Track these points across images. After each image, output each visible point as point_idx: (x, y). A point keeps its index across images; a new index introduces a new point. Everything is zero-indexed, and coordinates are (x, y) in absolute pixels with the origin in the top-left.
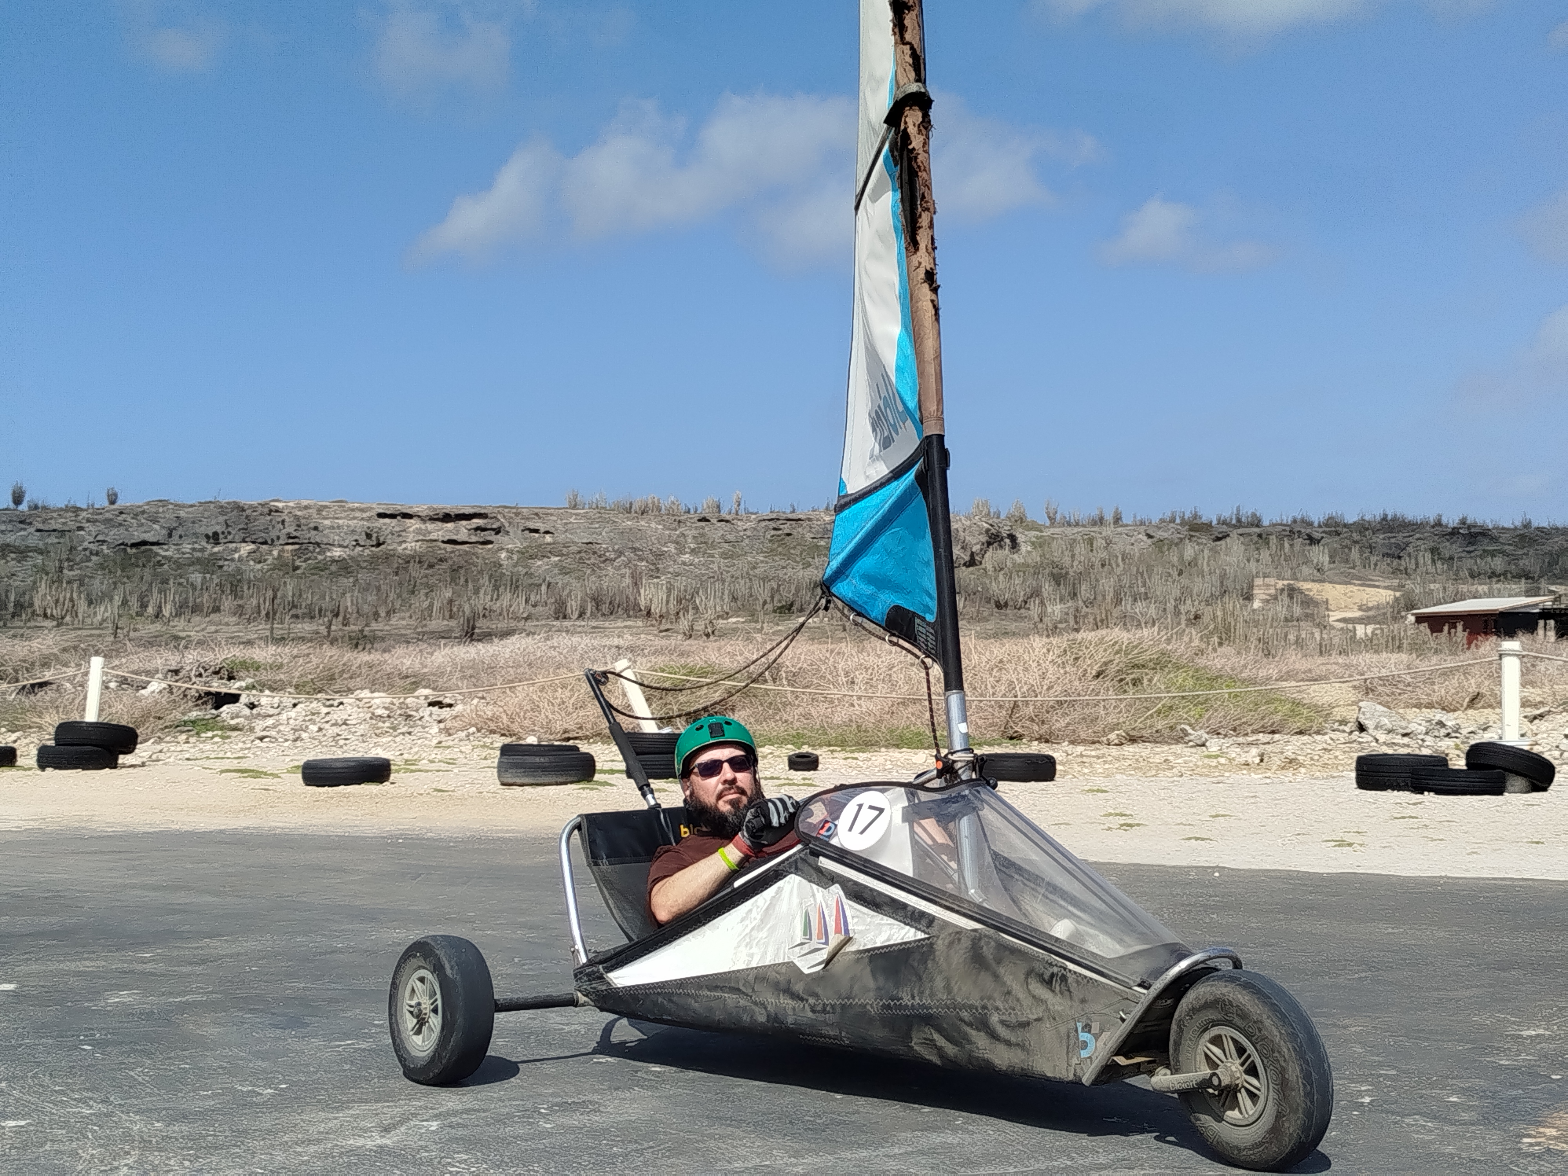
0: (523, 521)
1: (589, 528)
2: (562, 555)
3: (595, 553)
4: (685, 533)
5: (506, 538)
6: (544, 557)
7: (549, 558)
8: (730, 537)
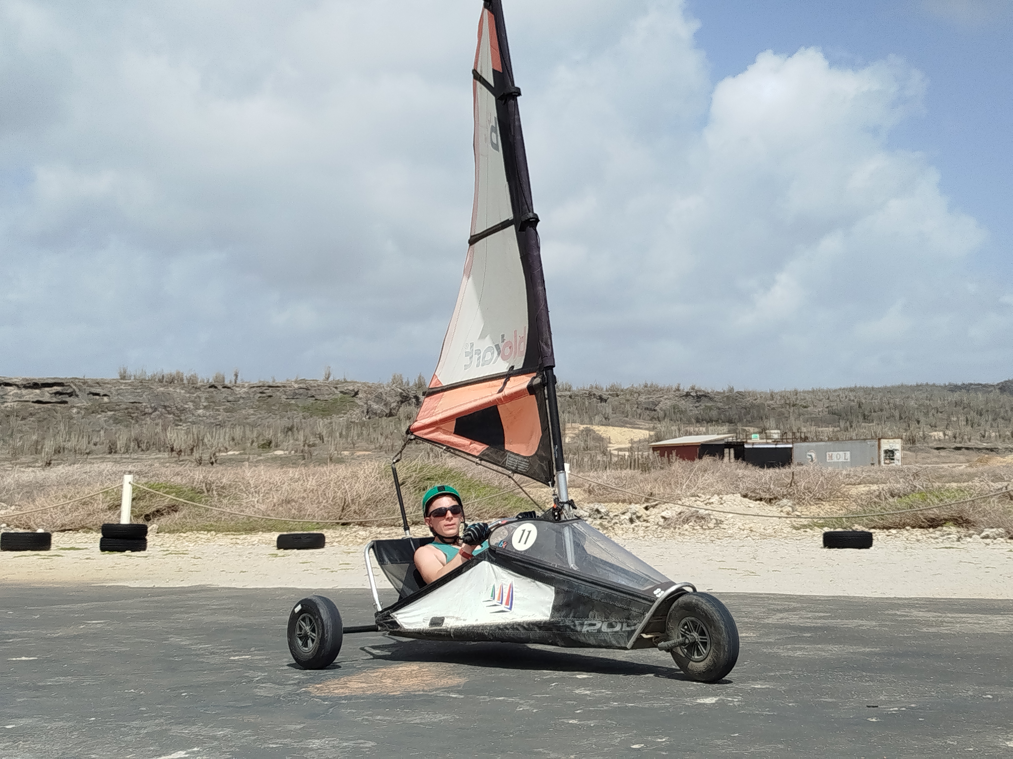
0: (88, 388)
1: (134, 392)
2: (115, 411)
3: (137, 409)
4: (200, 395)
5: (76, 400)
6: (103, 411)
7: (106, 412)
8: (230, 398)
